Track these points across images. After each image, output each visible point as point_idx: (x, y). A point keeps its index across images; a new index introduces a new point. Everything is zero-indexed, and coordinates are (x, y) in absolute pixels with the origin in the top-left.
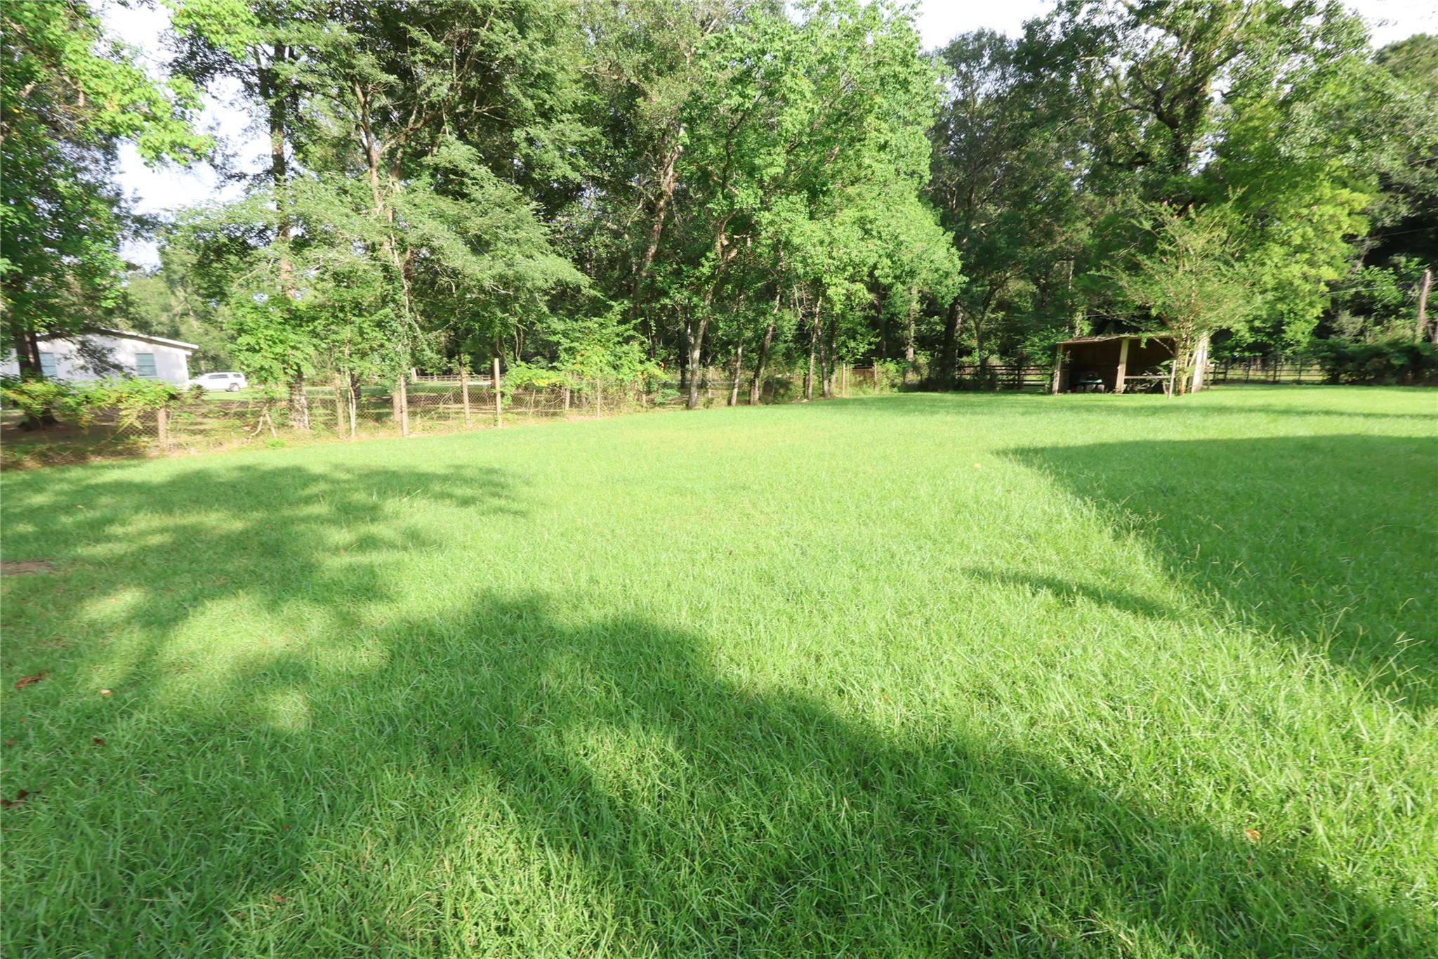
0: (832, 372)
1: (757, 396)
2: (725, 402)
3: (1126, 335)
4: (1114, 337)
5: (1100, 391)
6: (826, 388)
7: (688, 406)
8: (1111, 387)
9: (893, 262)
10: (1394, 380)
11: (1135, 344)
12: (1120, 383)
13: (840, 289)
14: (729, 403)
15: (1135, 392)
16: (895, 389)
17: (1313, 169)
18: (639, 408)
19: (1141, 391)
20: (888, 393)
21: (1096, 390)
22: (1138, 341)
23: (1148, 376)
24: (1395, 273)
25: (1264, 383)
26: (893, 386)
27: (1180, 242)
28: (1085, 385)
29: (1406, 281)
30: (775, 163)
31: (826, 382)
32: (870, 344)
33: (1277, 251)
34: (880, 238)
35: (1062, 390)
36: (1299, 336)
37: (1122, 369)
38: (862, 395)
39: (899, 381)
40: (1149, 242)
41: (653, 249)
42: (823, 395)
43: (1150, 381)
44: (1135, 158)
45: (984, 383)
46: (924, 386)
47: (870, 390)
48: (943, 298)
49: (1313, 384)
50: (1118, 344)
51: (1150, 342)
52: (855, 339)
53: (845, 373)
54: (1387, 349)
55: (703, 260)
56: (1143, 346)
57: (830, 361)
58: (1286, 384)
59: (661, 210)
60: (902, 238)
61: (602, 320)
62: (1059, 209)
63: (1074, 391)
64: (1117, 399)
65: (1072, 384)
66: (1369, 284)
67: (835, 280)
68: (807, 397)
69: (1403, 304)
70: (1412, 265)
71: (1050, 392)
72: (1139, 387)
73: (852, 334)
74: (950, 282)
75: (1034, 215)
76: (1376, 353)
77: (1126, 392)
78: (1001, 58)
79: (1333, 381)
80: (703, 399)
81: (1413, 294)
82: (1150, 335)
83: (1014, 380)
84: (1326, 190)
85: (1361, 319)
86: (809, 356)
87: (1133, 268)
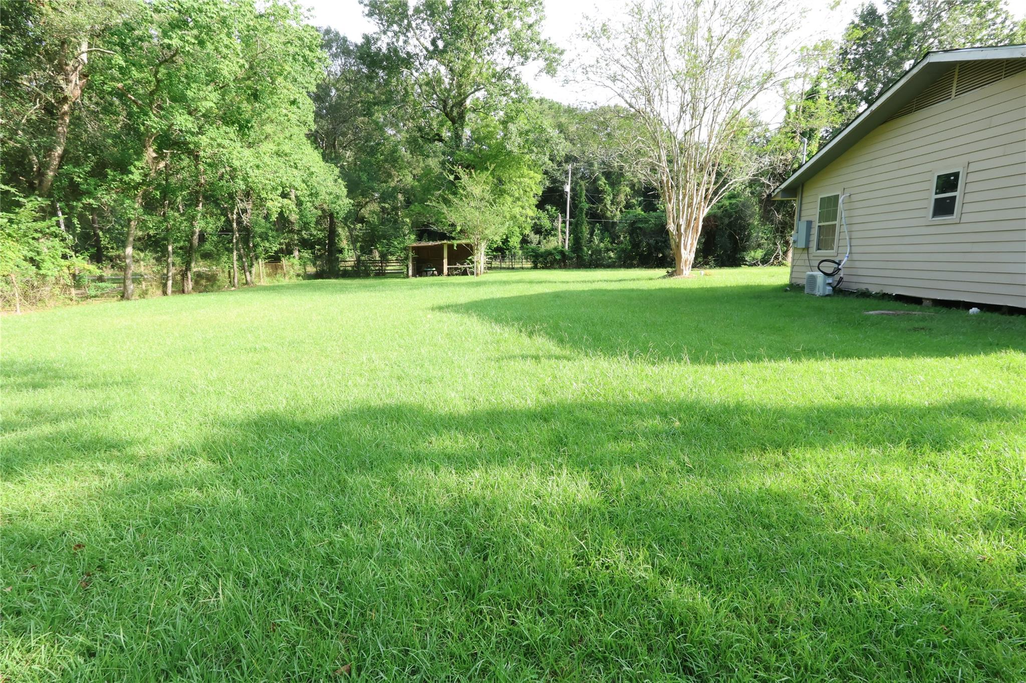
0: (251, 266)
1: (190, 287)
2: (160, 292)
3: (445, 241)
4: (439, 243)
5: (435, 275)
6: (249, 278)
7: (124, 296)
8: (440, 273)
9: (308, 186)
10: (557, 266)
11: (450, 247)
12: (445, 271)
13: (276, 203)
14: (165, 293)
15: (453, 275)
16: (300, 278)
17: (518, 161)
18: (69, 302)
19: (457, 275)
20: (295, 280)
21: (433, 275)
22: (453, 245)
23: (458, 266)
24: (548, 214)
25: (508, 268)
26: (298, 275)
27: (469, 189)
28: (426, 272)
29: (552, 219)
30: (209, 99)
31: (248, 274)
32: (281, 244)
33: (509, 199)
34: (296, 168)
35: (414, 275)
36: (516, 244)
37: (445, 261)
38: (277, 283)
39: (301, 272)
40: (453, 187)
41: (59, 150)
42: (247, 283)
43: (460, 269)
44: (434, 136)
45: (360, 272)
46: (318, 275)
47: (281, 279)
48: (338, 213)
49: (527, 269)
50: (441, 247)
51: (458, 245)
52: (268, 240)
53: (260, 267)
54: (553, 251)
55: (132, 169)
56: (455, 248)
57: (248, 256)
58: (517, 269)
59: (65, 113)
60: (312, 169)
61: (12, 216)
62: (393, 158)
63: (421, 276)
64: (443, 279)
65: (419, 272)
66: (539, 219)
67: (271, 196)
68: (234, 286)
69: (552, 229)
70: (553, 210)
71: (407, 276)
72: (455, 273)
73: (264, 237)
74: (340, 202)
75: (379, 162)
76: (549, 253)
77: (448, 275)
78: (345, 51)
79: (535, 267)
80: (138, 292)
81: (555, 224)
82: (459, 242)
83: (379, 270)
84: (525, 170)
85: (538, 236)
86: (232, 253)
87: (447, 202)
